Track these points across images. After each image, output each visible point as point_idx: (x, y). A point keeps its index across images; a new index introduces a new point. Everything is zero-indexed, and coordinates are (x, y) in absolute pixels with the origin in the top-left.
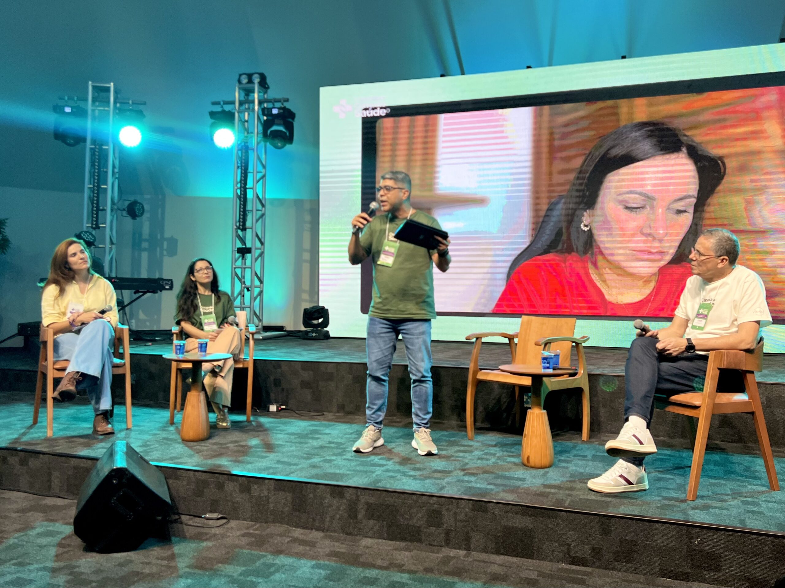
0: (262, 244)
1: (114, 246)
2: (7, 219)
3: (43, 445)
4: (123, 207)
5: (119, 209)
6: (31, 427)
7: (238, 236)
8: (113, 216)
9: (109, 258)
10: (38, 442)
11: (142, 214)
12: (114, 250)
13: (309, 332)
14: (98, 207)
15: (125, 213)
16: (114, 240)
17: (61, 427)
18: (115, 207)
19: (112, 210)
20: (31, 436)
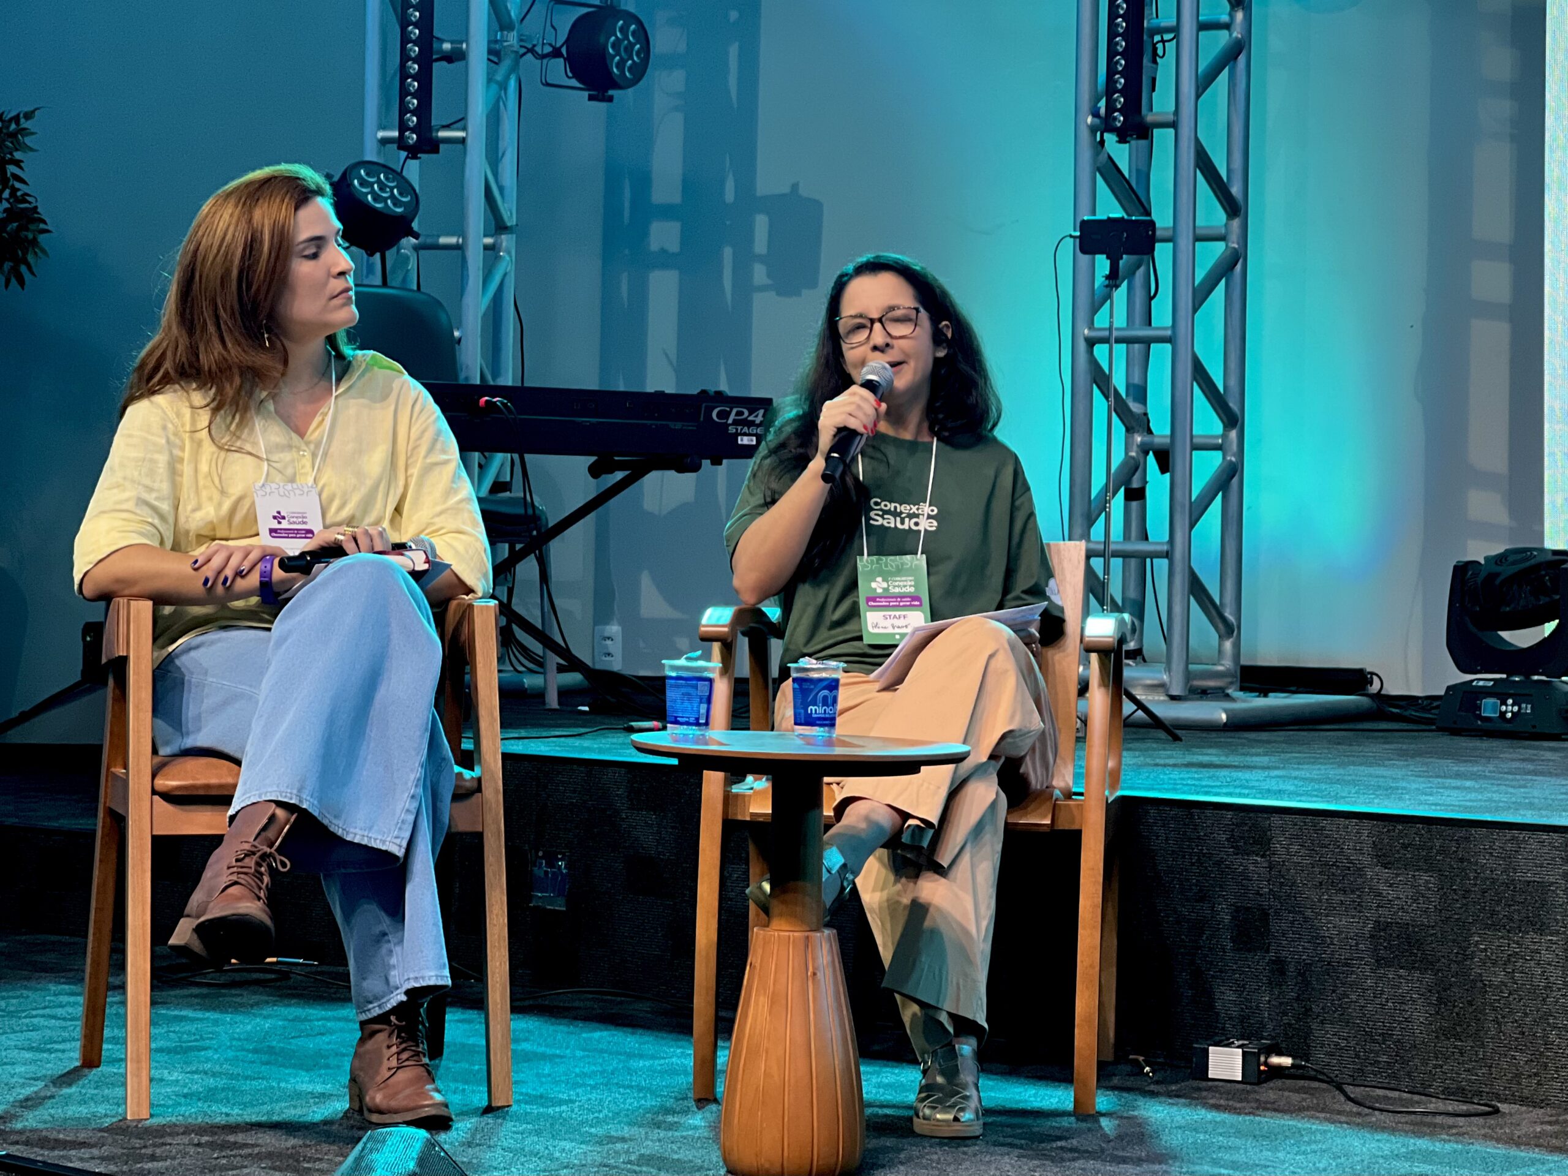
0: (1234, 208)
1: (507, 241)
2: (29, 116)
3: (95, 1152)
4: (550, 38)
5: (531, 50)
6: (69, 1078)
7: (1109, 170)
8: (503, 86)
9: (486, 301)
10: (82, 1136)
11: (640, 71)
12: (507, 263)
13: (1486, 692)
14: (427, 40)
15: (558, 69)
16: (509, 212)
17: (198, 1084)
18: (512, 39)
19: (495, 54)
20: (58, 1112)
